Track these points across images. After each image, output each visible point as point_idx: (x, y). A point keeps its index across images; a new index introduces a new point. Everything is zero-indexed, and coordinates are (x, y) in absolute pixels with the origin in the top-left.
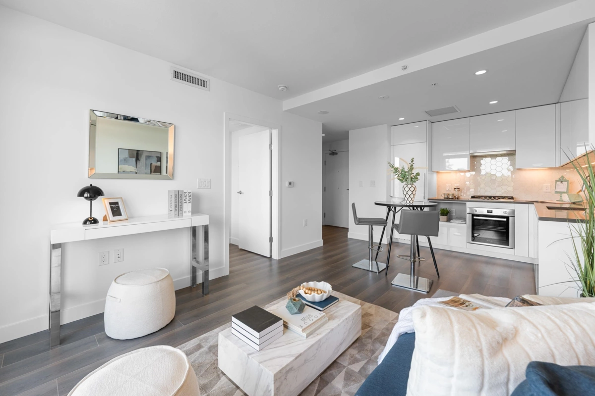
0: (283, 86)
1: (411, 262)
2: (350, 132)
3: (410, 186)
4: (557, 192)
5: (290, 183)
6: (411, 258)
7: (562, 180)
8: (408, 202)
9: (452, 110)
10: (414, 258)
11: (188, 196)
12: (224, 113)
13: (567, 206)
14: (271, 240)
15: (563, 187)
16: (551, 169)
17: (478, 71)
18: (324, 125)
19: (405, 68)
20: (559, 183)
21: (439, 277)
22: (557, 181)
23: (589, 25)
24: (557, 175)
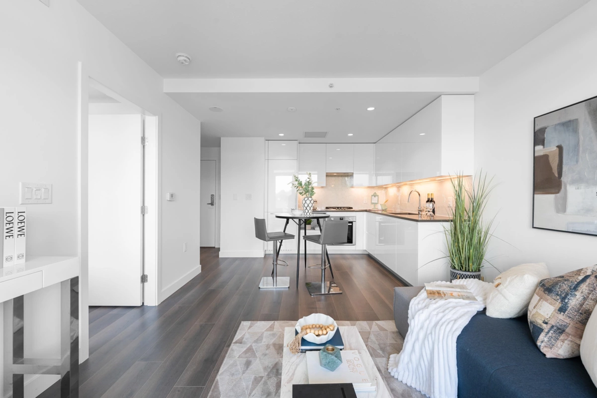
0: (186, 57)
1: (322, 270)
2: (222, 139)
3: (310, 199)
4: (372, 203)
5: (172, 196)
6: (322, 266)
7: (375, 195)
8: (308, 214)
9: (323, 135)
10: (325, 266)
11: (16, 221)
12: (80, 64)
13: (380, 212)
14: (144, 279)
15: (375, 200)
16: (369, 187)
17: (369, 107)
18: (202, 124)
19: (331, 86)
20: (373, 197)
21: (333, 278)
22: (372, 196)
23: (442, 96)
24: (372, 192)
